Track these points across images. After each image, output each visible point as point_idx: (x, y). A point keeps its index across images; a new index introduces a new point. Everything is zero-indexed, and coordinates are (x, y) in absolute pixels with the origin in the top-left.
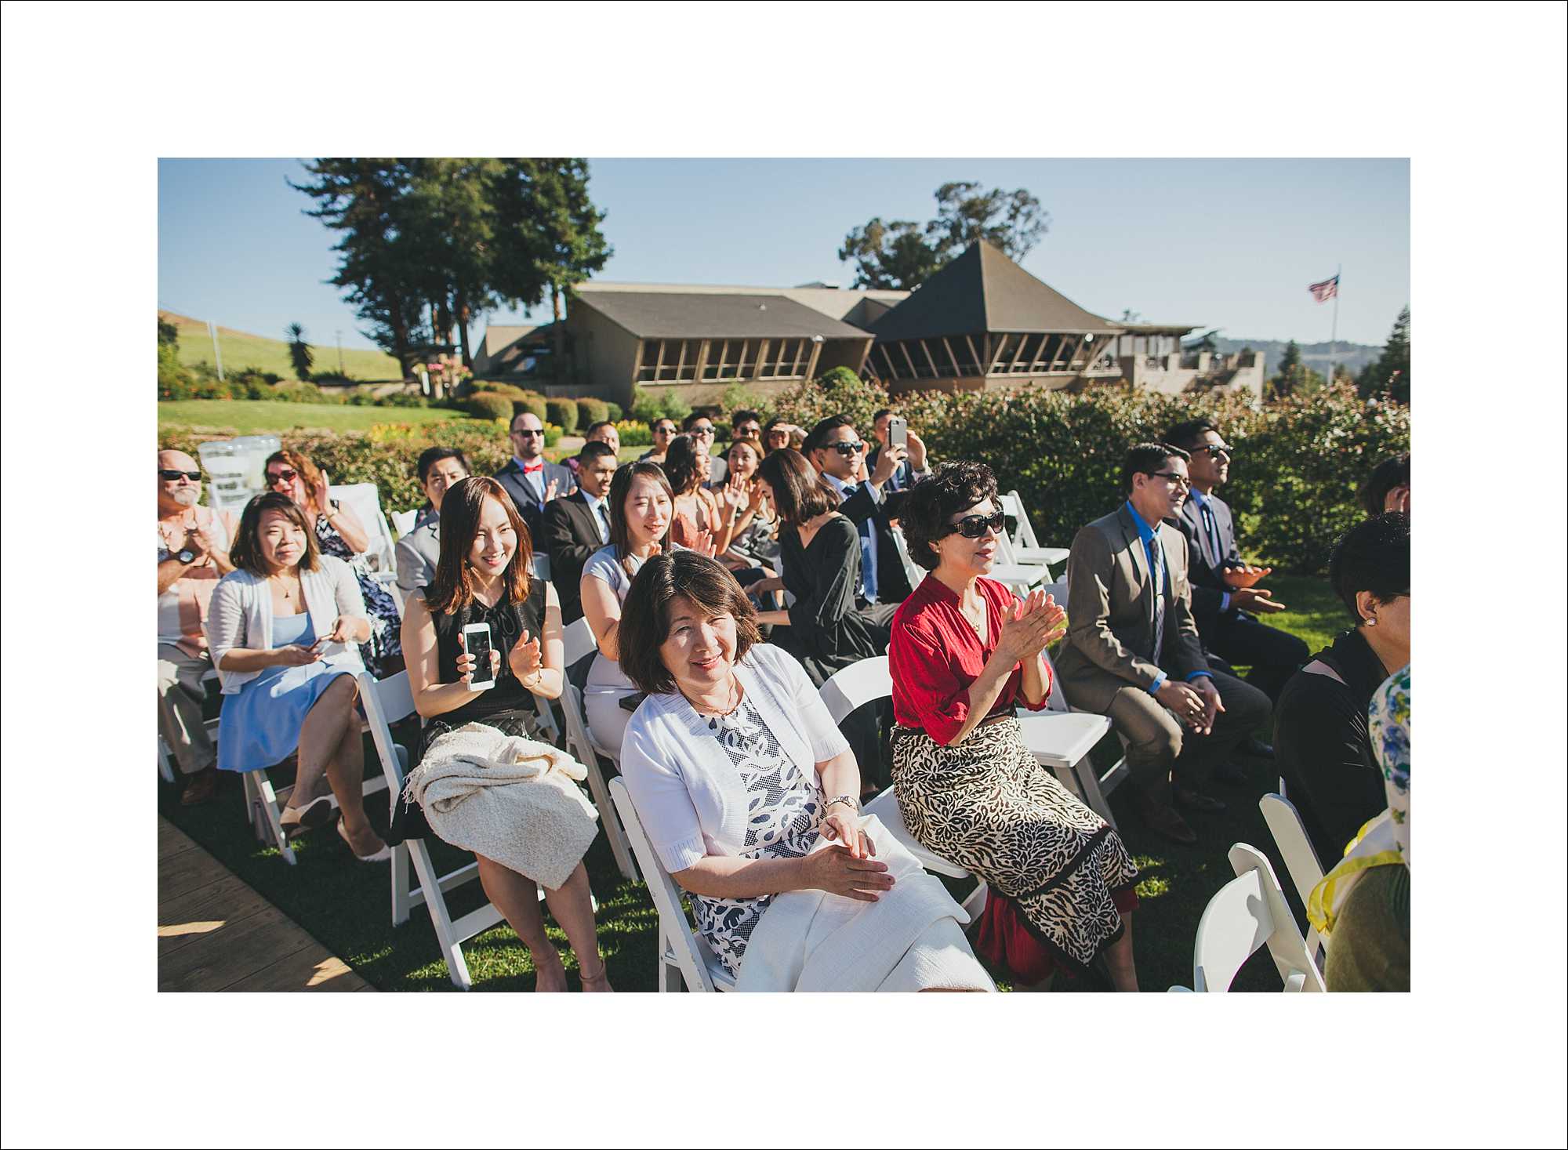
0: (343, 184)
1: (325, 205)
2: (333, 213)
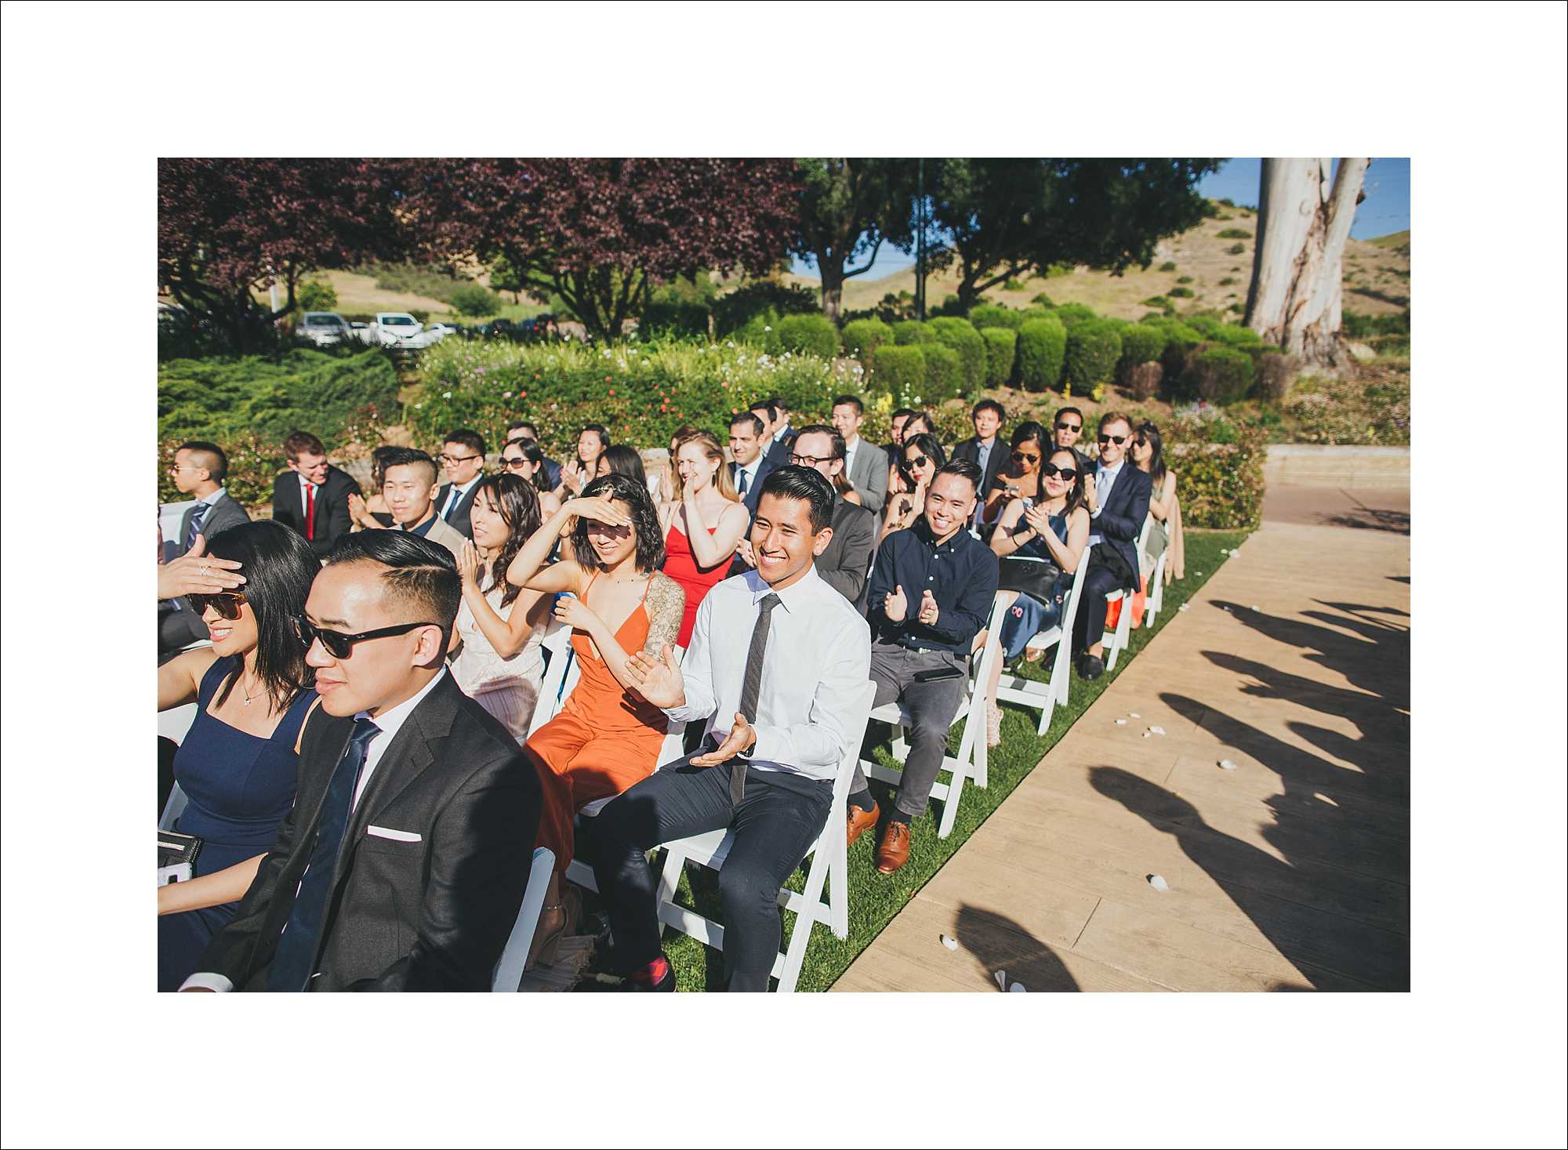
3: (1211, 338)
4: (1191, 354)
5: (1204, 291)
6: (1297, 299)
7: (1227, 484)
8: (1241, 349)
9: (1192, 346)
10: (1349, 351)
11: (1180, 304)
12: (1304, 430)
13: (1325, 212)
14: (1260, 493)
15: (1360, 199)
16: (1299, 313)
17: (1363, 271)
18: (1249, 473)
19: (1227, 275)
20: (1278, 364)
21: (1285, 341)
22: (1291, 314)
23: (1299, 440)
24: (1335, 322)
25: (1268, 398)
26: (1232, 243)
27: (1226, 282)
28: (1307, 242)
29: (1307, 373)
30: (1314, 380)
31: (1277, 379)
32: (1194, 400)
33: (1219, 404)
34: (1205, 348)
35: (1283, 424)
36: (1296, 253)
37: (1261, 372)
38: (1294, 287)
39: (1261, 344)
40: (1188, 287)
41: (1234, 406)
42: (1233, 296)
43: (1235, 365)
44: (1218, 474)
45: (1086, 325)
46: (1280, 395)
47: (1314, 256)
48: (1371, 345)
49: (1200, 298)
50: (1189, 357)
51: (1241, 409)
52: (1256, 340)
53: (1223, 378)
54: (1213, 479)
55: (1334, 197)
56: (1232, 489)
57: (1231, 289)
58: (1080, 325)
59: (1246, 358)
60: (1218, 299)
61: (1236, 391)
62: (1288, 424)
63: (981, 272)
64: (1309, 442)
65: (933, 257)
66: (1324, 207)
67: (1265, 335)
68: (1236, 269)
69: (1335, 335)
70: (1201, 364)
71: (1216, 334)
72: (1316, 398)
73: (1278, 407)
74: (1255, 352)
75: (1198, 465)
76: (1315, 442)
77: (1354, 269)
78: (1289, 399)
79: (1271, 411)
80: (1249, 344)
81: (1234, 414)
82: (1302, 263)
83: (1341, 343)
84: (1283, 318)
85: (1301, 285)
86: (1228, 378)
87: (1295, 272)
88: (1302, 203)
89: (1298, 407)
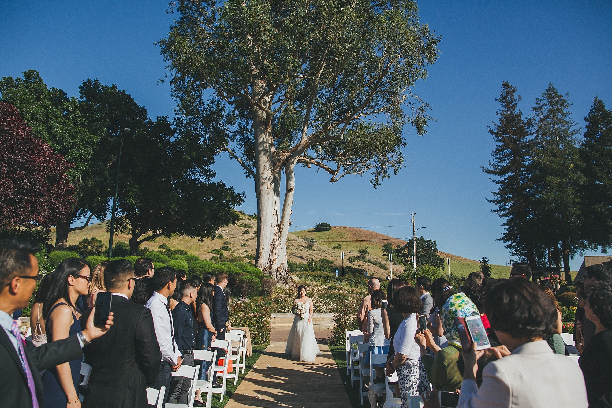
0: (509, 197)
1: (501, 207)
2: (504, 210)
3: (244, 271)
4: (238, 277)
5: (235, 249)
6: (273, 258)
7: (258, 327)
8: (256, 276)
9: (238, 274)
10: (292, 278)
11: (226, 253)
12: (280, 308)
13: (279, 227)
14: (269, 330)
15: (290, 225)
16: (274, 263)
17: (292, 245)
18: (265, 323)
19: (244, 242)
20: (269, 282)
21: (270, 273)
22: (271, 263)
23: (279, 312)
24: (286, 267)
25: (267, 296)
26: (245, 229)
27: (243, 245)
28: (275, 237)
29: (279, 285)
30: (281, 288)
31: (269, 288)
32: (240, 296)
33: (249, 298)
34: (243, 276)
35: (272, 305)
36: (271, 241)
37: (263, 285)
38: (271, 253)
39: (262, 274)
40: (229, 246)
41: (255, 298)
42: (247, 251)
43: (254, 282)
44: (255, 323)
45: (197, 263)
46: (270, 294)
47: (277, 242)
48: (298, 276)
49: (234, 251)
50: (237, 278)
51: (257, 300)
52: (260, 273)
53: (250, 287)
54: (253, 325)
55: (282, 223)
56: (260, 329)
57: (246, 249)
58: (194, 264)
59: (258, 280)
60: (241, 252)
61: (255, 293)
62: (274, 306)
63: (141, 234)
64: (282, 312)
65: (117, 225)
66: (279, 225)
67: (263, 271)
68: (247, 240)
69: (286, 272)
70: (242, 282)
71: (246, 270)
72: (283, 295)
73: (270, 299)
74: (261, 278)
75: (248, 320)
76: (284, 312)
77: (290, 244)
78: (274, 296)
79: (268, 300)
80: (259, 274)
81: (255, 302)
82: (273, 244)
83: (289, 275)
84: (269, 265)
85: (274, 253)
86: (252, 287)
87: (271, 248)
88: (272, 223)
89: (277, 299)
